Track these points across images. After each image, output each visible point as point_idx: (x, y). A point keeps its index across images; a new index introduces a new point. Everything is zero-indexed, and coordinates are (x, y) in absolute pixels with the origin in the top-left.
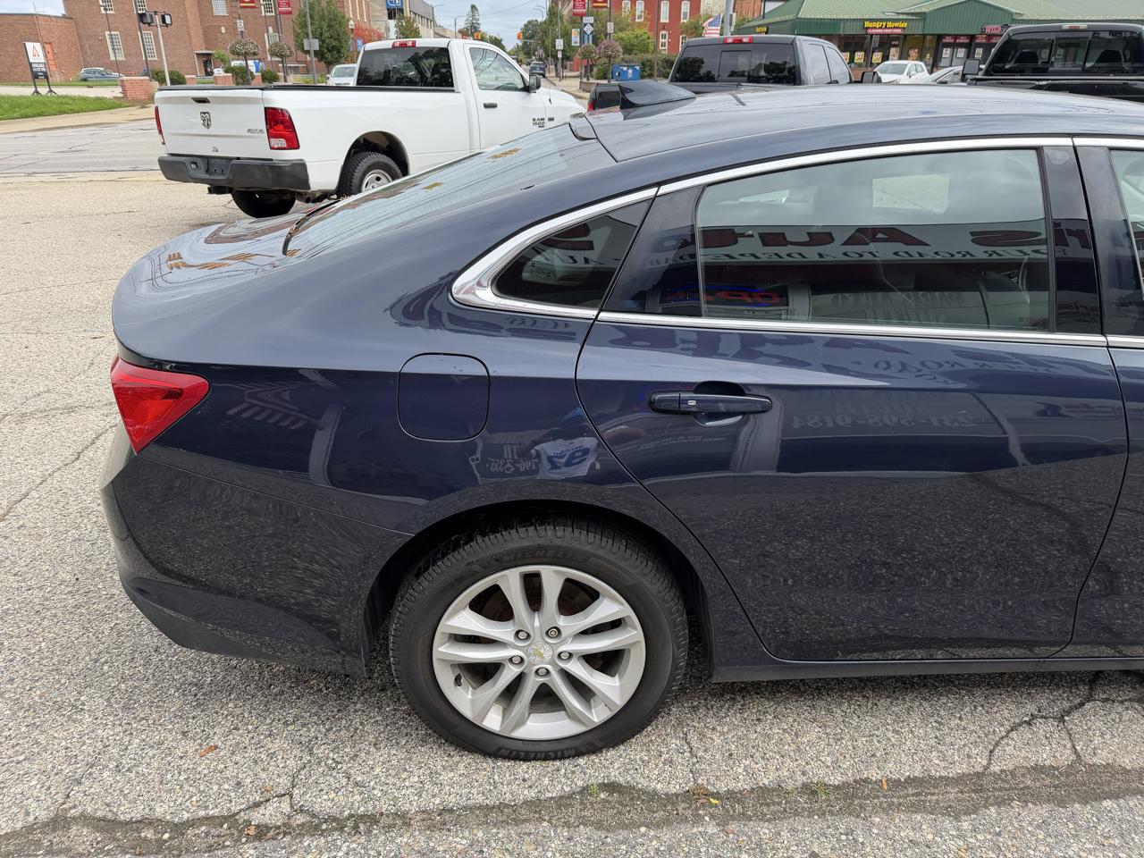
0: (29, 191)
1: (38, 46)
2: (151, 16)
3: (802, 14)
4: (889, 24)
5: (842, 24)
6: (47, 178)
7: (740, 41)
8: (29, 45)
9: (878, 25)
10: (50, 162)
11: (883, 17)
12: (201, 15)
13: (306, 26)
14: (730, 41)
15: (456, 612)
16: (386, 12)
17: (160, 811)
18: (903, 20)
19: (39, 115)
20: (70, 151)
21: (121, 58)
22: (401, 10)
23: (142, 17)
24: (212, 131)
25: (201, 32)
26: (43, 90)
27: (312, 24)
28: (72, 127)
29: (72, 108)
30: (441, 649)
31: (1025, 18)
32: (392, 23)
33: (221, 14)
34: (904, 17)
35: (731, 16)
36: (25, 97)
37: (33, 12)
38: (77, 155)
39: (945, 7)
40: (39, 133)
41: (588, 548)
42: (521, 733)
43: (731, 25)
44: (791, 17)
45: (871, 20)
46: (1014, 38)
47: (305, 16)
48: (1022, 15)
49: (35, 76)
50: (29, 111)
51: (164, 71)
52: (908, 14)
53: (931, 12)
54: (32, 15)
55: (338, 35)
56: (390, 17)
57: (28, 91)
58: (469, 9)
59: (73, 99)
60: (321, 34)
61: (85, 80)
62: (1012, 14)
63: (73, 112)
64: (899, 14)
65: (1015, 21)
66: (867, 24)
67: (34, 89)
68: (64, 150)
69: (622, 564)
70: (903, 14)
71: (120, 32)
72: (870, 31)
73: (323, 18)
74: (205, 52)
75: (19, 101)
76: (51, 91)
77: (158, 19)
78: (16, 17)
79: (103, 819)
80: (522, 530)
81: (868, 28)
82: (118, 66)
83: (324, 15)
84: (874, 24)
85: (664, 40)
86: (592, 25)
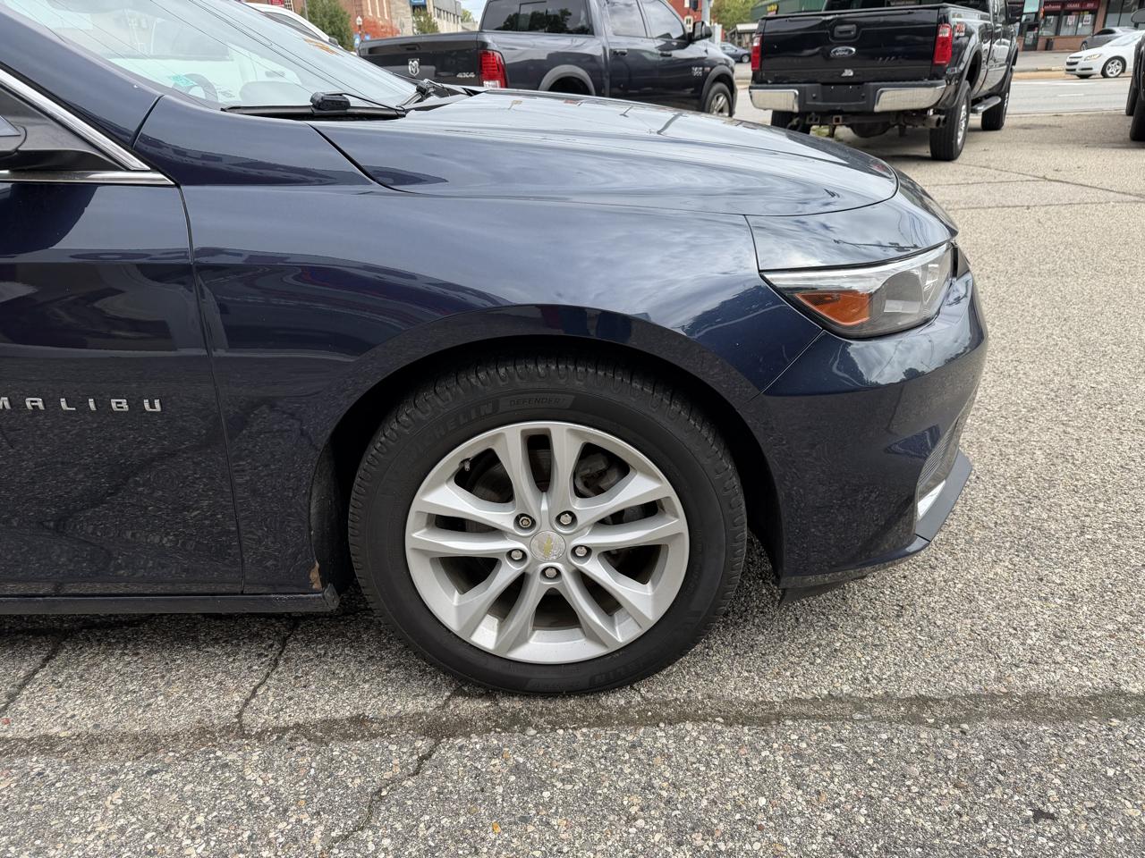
16: (410, 9)
22: (425, 6)
55: (340, 30)
56: (413, 14)
83: (326, 12)
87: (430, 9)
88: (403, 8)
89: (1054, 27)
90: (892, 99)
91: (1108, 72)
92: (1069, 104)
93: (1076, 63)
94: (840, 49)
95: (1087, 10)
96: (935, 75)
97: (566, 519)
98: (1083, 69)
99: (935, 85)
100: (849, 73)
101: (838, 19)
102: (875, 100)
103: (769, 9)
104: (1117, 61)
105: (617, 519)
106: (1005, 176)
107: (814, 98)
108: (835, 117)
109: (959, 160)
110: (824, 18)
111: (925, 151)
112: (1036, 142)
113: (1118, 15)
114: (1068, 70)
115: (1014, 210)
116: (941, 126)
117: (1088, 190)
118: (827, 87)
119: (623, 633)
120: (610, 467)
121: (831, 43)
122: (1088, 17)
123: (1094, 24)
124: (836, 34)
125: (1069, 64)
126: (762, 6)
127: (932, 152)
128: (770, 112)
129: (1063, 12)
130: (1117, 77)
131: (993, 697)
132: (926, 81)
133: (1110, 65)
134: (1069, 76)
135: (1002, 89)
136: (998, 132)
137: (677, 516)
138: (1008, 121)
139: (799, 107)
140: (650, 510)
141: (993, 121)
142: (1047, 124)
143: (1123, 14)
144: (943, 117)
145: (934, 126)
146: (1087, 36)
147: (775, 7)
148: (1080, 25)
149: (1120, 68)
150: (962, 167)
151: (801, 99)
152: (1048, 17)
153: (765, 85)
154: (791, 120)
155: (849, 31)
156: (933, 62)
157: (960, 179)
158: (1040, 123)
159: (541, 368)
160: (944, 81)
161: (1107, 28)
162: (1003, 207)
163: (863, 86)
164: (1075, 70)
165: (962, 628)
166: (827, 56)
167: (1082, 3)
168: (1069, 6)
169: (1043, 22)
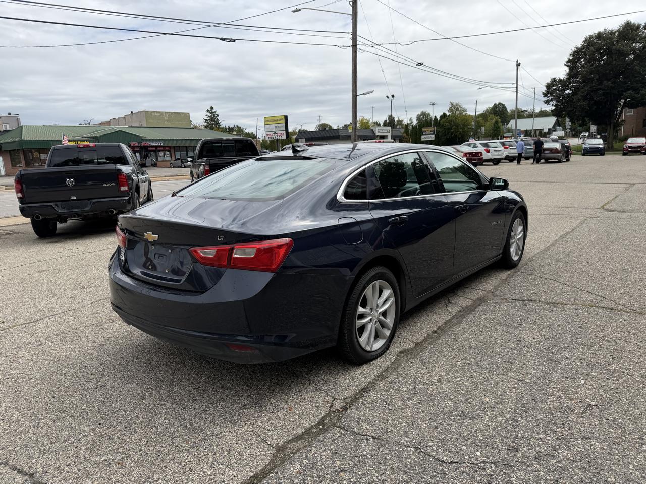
3: (24, 138)
4: (80, 143)
5: (52, 142)
11: (74, 139)
18: (90, 141)
30: (358, 321)
31: (148, 139)
34: (86, 139)
39: (107, 134)
48: (146, 137)
52: (88, 137)
62: (141, 137)
64: (83, 137)
65: (143, 140)
70: (85, 137)
95: (166, 150)
122: (168, 153)
123: (171, 155)
148: (165, 157)
167: (164, 147)
168: (159, 148)
169: (149, 155)
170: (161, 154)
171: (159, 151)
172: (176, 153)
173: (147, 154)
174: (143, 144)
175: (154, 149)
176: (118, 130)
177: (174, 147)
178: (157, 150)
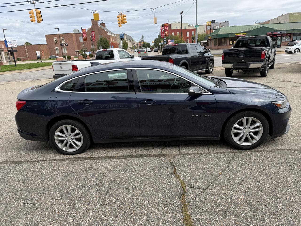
0: (31, 83)
1: (39, 52)
2: (63, 44)
3: (219, 33)
4: (242, 34)
5: (229, 35)
6: (36, 80)
7: (175, 45)
8: (37, 52)
9: (239, 34)
10: (37, 77)
11: (240, 32)
12: (77, 42)
13: (99, 44)
14: (173, 45)
15: (57, 132)
16: (120, 39)
17: (19, 160)
18: (245, 33)
19: (38, 67)
20: (43, 75)
21: (59, 53)
22: (124, 38)
23: (61, 44)
24: (62, 70)
25: (77, 46)
26: (40, 61)
27: (101, 43)
28: (45, 69)
29: (45, 65)
30: (55, 137)
31: (278, 30)
32: (121, 41)
33: (82, 42)
34: (246, 32)
35: (197, 35)
36: (36, 63)
37: (40, 44)
38: (44, 75)
39: (256, 29)
40: (37, 71)
41: (72, 122)
42: (68, 151)
43: (197, 37)
44: (217, 34)
45: (237, 33)
46: (239, 40)
47: (99, 42)
48: (277, 29)
49: (38, 58)
50: (36, 66)
51: (66, 56)
52: (247, 31)
53: (252, 30)
54: (40, 45)
55: (107, 45)
56: (121, 40)
57: (36, 62)
58: (141, 37)
59: (46, 63)
60: (103, 45)
61: (50, 58)
62: (274, 29)
63: (45, 66)
64: (244, 31)
65: (275, 31)
66: (236, 34)
67: (37, 61)
68: (41, 74)
69: (77, 124)
70: (245, 31)
71: (59, 47)
72: (237, 36)
73: (103, 42)
74: (78, 50)
75: (34, 64)
76: (41, 62)
77: (64, 45)
78: (36, 45)
79: (12, 161)
80: (64, 120)
81: (236, 35)
82: (58, 55)
83: (104, 41)
84: (238, 34)
85: (188, 41)
86: (166, 39)
87: (125, 39)
88: (119, 39)
89: (280, 40)
90: (253, 65)
91: (295, 52)
92: (287, 61)
93: (287, 50)
94: (241, 56)
95: (288, 36)
96: (262, 61)
97: (249, 128)
98: (289, 51)
99: (262, 63)
100: (243, 60)
101: (240, 50)
102: (249, 66)
103: (209, 37)
104: (297, 50)
105: (254, 128)
106: (278, 81)
107: (236, 65)
108: (241, 69)
109: (267, 77)
110: (237, 50)
111: (259, 75)
112: (282, 72)
113: (296, 37)
114: (285, 52)
115: (282, 88)
116: (263, 70)
117: (296, 83)
118: (238, 63)
119: (255, 142)
120: (253, 122)
121: (239, 55)
122: (289, 37)
123: (290, 39)
124: (240, 53)
125: (285, 50)
126: (207, 37)
127: (261, 75)
128: (225, 68)
129: (282, 37)
130: (298, 53)
131: (297, 149)
132: (260, 62)
133: (296, 50)
134: (286, 53)
135: (273, 61)
136: (273, 69)
137: (262, 127)
138: (275, 66)
139: (233, 67)
140: (258, 127)
141: (272, 67)
142: (284, 67)
143: (297, 37)
144: (263, 69)
145: (262, 71)
146: (288, 42)
147: (210, 37)
148: (287, 39)
149: (298, 51)
150: (267, 79)
151: (233, 66)
152: (279, 38)
153: (225, 63)
154: (231, 70)
155: (243, 53)
156: (261, 58)
157: (268, 81)
158: (282, 67)
159: (249, 111)
160: (263, 62)
161: (294, 40)
162: (280, 87)
163: (246, 63)
164: (287, 52)
165: (292, 144)
166: (238, 57)
167: (287, 34)
168: (284, 35)
169: (277, 39)
170: (284, 38)
171: (284, 36)
172: (294, 37)
173: (276, 39)
174: (275, 33)
175: (281, 35)
176: (262, 26)
177: (293, 34)
178: (282, 36)
